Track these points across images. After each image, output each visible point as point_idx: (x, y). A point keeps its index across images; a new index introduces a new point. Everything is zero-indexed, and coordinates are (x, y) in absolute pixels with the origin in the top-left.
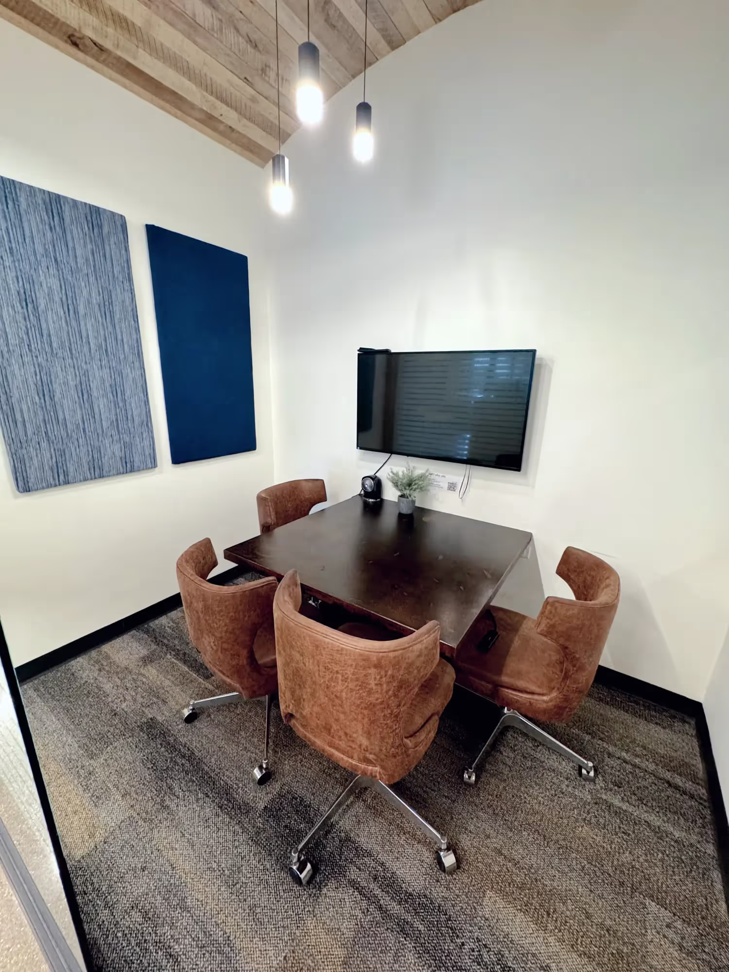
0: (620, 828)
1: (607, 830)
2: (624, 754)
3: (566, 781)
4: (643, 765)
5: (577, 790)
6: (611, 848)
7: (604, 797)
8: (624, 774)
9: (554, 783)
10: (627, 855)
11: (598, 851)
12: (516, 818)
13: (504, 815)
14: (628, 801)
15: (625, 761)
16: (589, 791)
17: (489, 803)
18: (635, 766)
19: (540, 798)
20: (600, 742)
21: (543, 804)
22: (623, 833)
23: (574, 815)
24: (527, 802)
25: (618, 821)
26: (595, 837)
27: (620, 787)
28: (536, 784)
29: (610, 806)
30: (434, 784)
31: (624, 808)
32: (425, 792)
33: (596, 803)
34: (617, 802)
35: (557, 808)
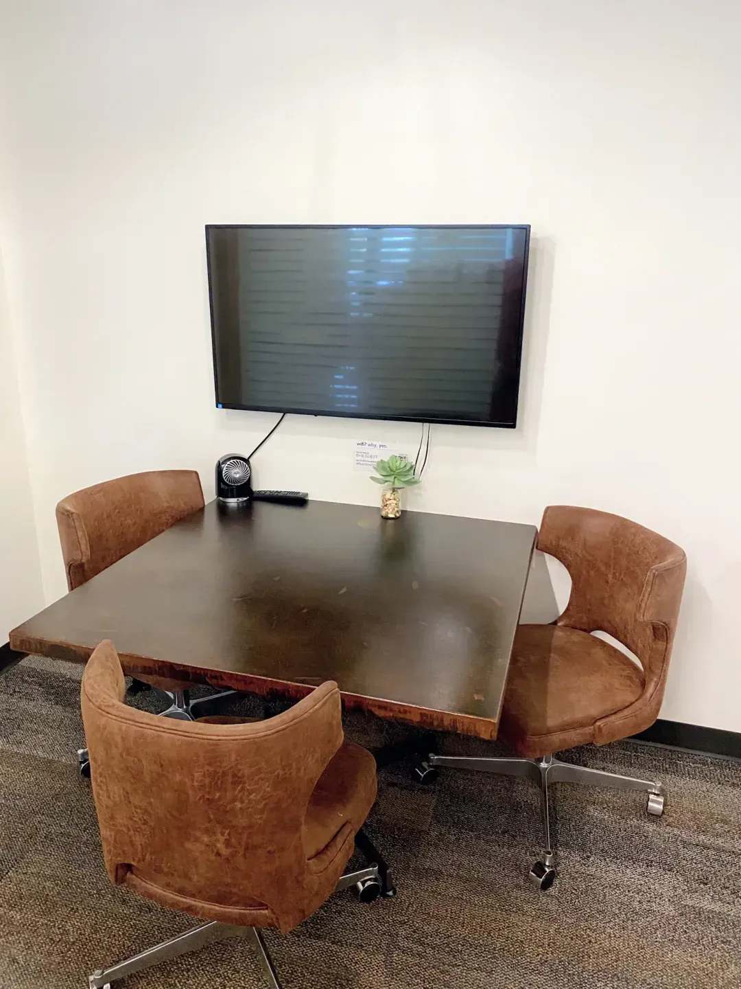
0: (717, 938)
1: (703, 945)
2: (702, 837)
3: (636, 896)
4: (728, 846)
5: (654, 904)
6: (712, 966)
7: (690, 903)
8: (708, 864)
9: (622, 903)
10: (733, 969)
11: (698, 976)
12: (584, 968)
13: (565, 968)
14: (720, 900)
15: (706, 847)
16: (669, 900)
17: (541, 959)
18: (719, 850)
19: (608, 930)
20: (669, 829)
21: (615, 936)
22: (723, 942)
23: (658, 940)
24: (593, 940)
25: (714, 929)
26: (690, 959)
27: (706, 884)
28: (599, 912)
29: (699, 913)
30: (454, 956)
31: (717, 909)
32: (442, 972)
33: (682, 914)
34: (707, 904)
35: (634, 936)
